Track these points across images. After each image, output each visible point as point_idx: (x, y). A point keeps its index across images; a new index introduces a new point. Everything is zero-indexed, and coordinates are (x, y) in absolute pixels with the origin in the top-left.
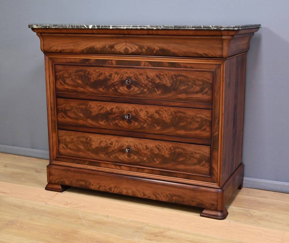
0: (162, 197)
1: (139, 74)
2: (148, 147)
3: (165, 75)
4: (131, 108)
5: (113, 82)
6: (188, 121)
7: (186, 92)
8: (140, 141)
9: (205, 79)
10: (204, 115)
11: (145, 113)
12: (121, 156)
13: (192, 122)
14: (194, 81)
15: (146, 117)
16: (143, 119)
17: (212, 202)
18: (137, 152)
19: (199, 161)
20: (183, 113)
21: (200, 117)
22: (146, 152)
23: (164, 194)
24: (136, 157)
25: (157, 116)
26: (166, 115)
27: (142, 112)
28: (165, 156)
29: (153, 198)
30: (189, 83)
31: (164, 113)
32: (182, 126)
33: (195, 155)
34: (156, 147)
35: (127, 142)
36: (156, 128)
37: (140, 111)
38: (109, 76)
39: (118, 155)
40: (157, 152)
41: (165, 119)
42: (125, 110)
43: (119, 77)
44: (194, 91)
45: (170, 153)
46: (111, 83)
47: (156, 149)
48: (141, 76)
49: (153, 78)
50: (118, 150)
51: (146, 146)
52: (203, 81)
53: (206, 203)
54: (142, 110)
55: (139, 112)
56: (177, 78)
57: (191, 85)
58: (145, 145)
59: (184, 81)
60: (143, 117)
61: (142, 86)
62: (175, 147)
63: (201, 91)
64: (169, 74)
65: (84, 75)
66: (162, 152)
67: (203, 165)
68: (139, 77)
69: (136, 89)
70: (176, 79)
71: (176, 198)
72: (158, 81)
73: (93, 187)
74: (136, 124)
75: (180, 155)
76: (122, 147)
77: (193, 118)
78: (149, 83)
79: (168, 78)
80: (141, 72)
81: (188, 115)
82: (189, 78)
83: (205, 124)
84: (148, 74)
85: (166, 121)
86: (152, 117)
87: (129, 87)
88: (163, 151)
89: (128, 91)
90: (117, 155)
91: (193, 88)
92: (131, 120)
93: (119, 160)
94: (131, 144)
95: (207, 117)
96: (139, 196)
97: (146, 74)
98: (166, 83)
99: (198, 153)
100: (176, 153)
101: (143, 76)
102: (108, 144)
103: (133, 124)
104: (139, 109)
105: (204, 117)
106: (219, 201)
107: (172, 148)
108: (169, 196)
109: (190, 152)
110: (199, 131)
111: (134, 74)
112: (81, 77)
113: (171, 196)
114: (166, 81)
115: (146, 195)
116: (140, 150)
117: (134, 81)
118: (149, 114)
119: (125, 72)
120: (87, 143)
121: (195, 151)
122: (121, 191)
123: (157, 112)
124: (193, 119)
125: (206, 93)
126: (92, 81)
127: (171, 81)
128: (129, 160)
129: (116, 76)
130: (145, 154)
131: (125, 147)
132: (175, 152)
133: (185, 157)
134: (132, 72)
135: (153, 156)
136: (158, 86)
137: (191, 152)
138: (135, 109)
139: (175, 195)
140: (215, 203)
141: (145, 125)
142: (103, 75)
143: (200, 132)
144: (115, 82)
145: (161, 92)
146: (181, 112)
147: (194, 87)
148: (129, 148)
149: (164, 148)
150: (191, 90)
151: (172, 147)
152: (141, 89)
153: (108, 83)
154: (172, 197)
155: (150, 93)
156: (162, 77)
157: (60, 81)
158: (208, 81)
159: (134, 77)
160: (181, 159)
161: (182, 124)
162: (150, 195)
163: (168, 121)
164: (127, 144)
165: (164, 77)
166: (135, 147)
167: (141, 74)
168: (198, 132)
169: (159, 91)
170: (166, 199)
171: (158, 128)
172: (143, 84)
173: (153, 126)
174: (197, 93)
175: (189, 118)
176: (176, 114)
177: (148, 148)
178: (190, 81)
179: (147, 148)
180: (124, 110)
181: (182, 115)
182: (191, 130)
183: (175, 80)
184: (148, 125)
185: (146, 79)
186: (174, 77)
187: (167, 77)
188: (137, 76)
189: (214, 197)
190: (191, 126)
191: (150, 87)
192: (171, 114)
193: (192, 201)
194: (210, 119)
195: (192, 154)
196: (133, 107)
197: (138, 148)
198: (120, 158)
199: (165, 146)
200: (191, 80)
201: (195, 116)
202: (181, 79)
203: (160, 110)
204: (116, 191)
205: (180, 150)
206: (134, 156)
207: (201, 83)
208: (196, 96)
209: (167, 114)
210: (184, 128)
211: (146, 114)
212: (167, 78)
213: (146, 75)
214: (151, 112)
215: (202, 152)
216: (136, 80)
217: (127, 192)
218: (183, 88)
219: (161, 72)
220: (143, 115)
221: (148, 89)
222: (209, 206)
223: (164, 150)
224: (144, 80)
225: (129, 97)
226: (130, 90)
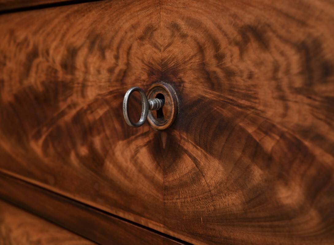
1: (234, 34)
5: (82, 104)
43: (111, 71)
46: (74, 112)
80: (248, 18)
89: (159, 177)
97: (303, 23)
101: (267, 57)
117: (200, 100)
119: (140, 31)
129: (94, 61)
134: (182, 24)
142: (40, 59)
144: (91, 108)
153: (63, 114)
159: (196, 60)
185: (298, 82)
188: (220, 57)
216: (210, 95)
224: (279, 88)
225: (165, 224)
226: (173, 178)
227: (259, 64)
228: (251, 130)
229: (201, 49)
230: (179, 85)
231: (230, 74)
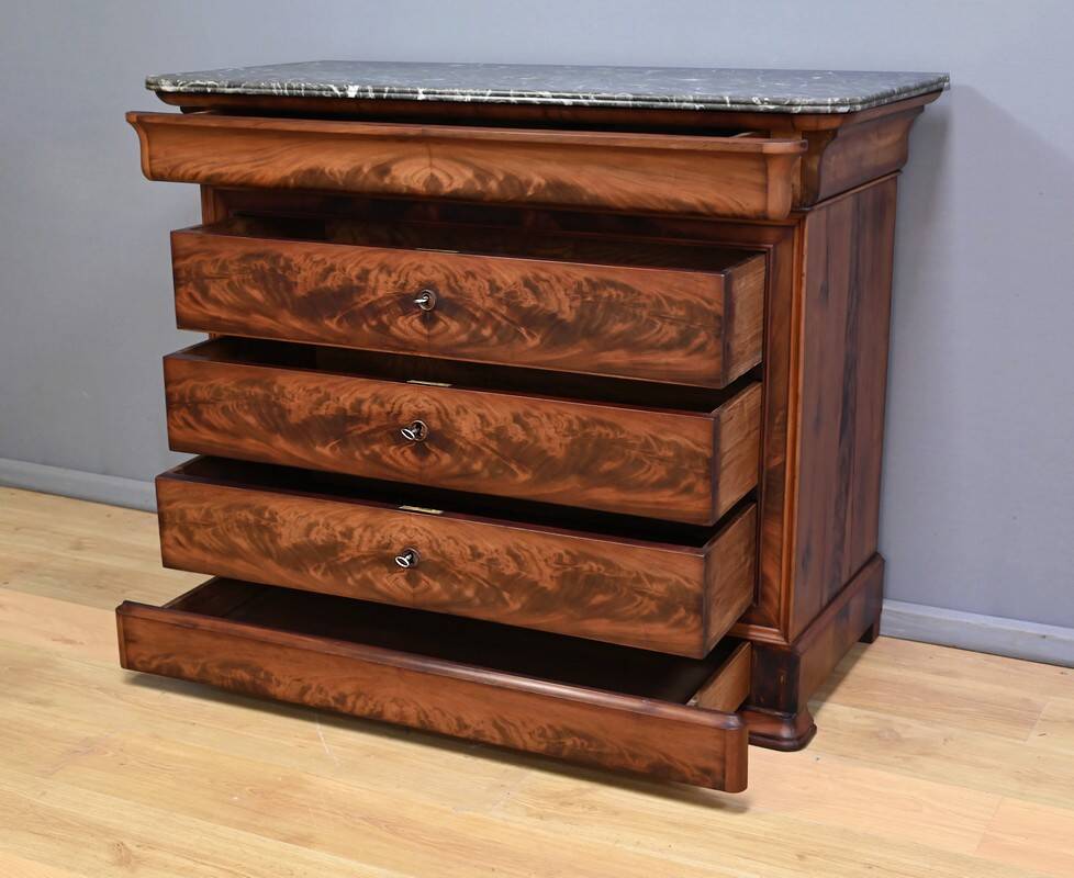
0: (527, 737)
1: (463, 273)
2: (481, 550)
3: (554, 281)
4: (426, 401)
5: (373, 298)
6: (629, 457)
7: (627, 343)
8: (452, 527)
9: (695, 300)
10: (686, 437)
11: (475, 423)
12: (385, 581)
13: (644, 460)
14: (659, 303)
15: (479, 436)
16: (469, 443)
17: (703, 762)
18: (442, 569)
19: (666, 609)
20: (613, 426)
21: (670, 444)
22: (472, 567)
23: (532, 727)
24: (437, 586)
25: (517, 432)
26: (552, 432)
27: (465, 419)
28: (541, 584)
29: (494, 739)
30: (638, 311)
31: (542, 425)
32: (609, 473)
33: (649, 586)
34: (510, 552)
35: (404, 529)
36: (514, 475)
37: (458, 413)
38: (359, 278)
39: (374, 574)
40: (511, 569)
41: (545, 445)
42: (405, 409)
43: (395, 283)
44: (658, 341)
45: (557, 574)
46: (366, 302)
47: (510, 558)
48: (471, 279)
49: (512, 289)
50: (370, 559)
51: (473, 548)
52: (689, 305)
53: (684, 764)
54: (466, 411)
55: (454, 417)
56: (598, 293)
57: (647, 320)
58: (469, 542)
59: (623, 304)
60: (470, 437)
61: (473, 318)
62: (575, 553)
63: (683, 341)
64: (568, 275)
65: (273, 270)
66: (529, 572)
67: (680, 623)
68: (463, 282)
69: (454, 326)
70: (595, 297)
71: (575, 742)
72: (529, 301)
73: (278, 691)
74: (446, 459)
75: (594, 582)
76: (388, 546)
77: (647, 445)
78: (497, 308)
79: (566, 290)
80: (469, 269)
81: (628, 433)
82: (640, 294)
83: (691, 467)
84: (495, 277)
85: (551, 454)
86: (499, 435)
87: (428, 318)
88: (534, 568)
89: (426, 331)
90: (369, 574)
91: (655, 330)
92: (427, 444)
93: (379, 592)
94: (417, 538)
95: (698, 445)
96: (444, 729)
97: (489, 273)
98: (560, 311)
99: (662, 580)
100: (581, 578)
101: (476, 283)
102: (335, 537)
103: (432, 458)
104: (454, 407)
105: (688, 445)
106: (728, 757)
107: (566, 559)
108: (549, 733)
109: (629, 573)
110: (669, 492)
111: (447, 272)
112: (261, 278)
113: (558, 735)
114: (559, 300)
115: (466, 727)
116: (452, 562)
117: (447, 298)
118: (489, 424)
119: (415, 266)
120: (263, 529)
121: (650, 572)
122: (379, 709)
123: (517, 419)
124: (647, 450)
125: (701, 348)
126: (300, 292)
127: (577, 303)
128: (414, 595)
129: (383, 277)
130: (469, 577)
131: (397, 548)
132: (577, 572)
133: (615, 589)
134: (437, 265)
135: (497, 584)
136: (530, 319)
137: (635, 575)
138: (440, 408)
139: (572, 732)
140: (714, 765)
141: (477, 466)
142: (337, 272)
143: (672, 496)
144: (380, 300)
145: (542, 340)
146: (602, 423)
147: (658, 327)
148: (411, 553)
149: (538, 557)
150: (649, 336)
151: (568, 553)
152: (469, 326)
153: (356, 303)
154: (559, 738)
155: (501, 341)
156: (542, 286)
157: (189, 290)
158: (709, 307)
159: (445, 282)
160: (599, 599)
161: (607, 466)
162: (481, 727)
163: (559, 453)
164: (403, 537)
165: (552, 287)
166: (431, 548)
167: (470, 274)
168: (665, 496)
169: (533, 337)
170: (540, 743)
171: (523, 477)
172: (478, 309)
173: (507, 468)
174: (668, 347)
175: (633, 446)
176: (588, 430)
177: (480, 556)
178: (644, 306)
179: (476, 555)
180: (400, 407)
181: (608, 435)
182: (641, 487)
183: (589, 299)
184: (486, 464)
185: (488, 292)
186: (586, 288)
187: (562, 289)
188: (456, 281)
189: (713, 745)
190: (641, 475)
191: (505, 323)
192: (570, 430)
193: (634, 756)
194: (708, 452)
195: (638, 580)
196: (434, 399)
197: (443, 554)
198: (379, 586)
199: (540, 551)
200: (647, 301)
201: (655, 439)
202: (611, 296)
203: (528, 414)
204: (362, 707)
205: (593, 564)
206: (431, 582)
207: (681, 313)
208: (663, 360)
209: (556, 428)
210: (612, 479)
211: (479, 427)
212: (563, 293)
213: (488, 277)
214: (496, 420)
215: (674, 577)
216: (452, 296)
217: (402, 712)
218: (618, 328)
219: (542, 269)
220: (467, 427)
221: (497, 328)
222: (693, 775)
223: (537, 565)
224: (481, 294)
225: (430, 353)
226: (434, 331)
227: (473, 285)
228: (471, 309)
229: (447, 278)
230: (437, 292)
231: (461, 288)
